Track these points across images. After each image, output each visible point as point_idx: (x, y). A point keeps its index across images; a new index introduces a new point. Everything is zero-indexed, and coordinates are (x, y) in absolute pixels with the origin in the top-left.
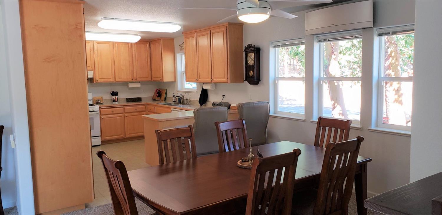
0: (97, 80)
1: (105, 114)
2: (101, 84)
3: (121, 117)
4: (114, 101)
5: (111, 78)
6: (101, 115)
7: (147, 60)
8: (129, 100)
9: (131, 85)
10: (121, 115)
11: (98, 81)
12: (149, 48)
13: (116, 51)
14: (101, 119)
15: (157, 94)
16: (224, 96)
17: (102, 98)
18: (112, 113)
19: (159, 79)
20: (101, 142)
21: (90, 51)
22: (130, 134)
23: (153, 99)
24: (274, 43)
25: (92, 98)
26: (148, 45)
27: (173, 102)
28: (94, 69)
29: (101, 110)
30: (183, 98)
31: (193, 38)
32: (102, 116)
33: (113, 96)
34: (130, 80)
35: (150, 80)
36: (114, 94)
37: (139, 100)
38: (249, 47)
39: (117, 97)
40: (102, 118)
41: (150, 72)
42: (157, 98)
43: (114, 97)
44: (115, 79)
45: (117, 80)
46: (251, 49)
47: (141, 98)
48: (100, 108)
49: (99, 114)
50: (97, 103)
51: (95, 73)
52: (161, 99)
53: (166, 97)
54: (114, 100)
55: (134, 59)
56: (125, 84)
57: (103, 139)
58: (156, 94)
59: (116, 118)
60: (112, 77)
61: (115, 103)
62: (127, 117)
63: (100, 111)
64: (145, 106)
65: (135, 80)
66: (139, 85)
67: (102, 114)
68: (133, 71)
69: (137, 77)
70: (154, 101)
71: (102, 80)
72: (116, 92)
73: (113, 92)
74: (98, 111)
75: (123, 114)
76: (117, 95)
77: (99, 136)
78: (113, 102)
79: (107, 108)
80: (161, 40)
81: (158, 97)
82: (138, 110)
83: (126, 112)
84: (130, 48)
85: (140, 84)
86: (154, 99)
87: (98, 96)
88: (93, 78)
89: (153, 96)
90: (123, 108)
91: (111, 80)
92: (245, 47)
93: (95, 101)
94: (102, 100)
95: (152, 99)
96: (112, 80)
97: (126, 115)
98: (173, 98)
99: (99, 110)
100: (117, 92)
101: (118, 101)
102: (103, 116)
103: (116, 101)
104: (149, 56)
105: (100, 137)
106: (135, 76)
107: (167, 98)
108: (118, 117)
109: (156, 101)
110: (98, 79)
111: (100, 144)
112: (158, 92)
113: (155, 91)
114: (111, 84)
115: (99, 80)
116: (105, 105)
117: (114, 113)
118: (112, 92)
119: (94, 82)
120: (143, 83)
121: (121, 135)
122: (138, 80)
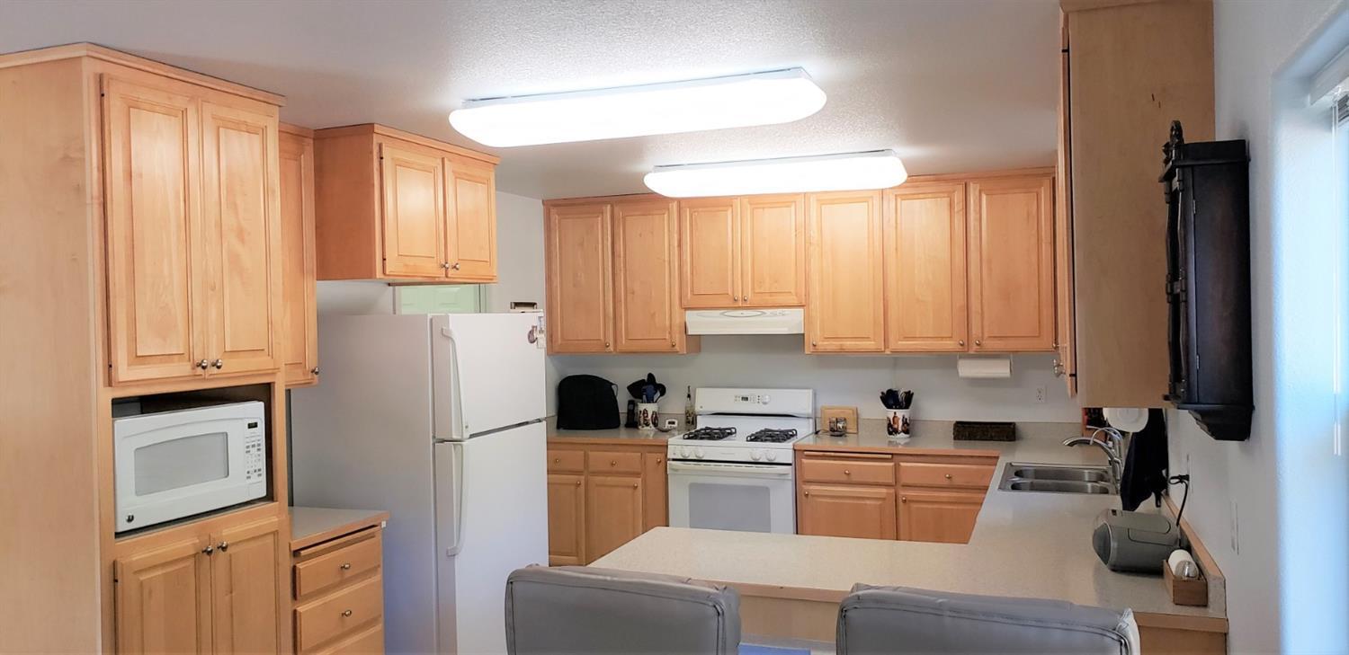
0: (817, 345)
1: (817, 478)
3: (884, 499)
4: (892, 428)
5: (870, 336)
6: (798, 478)
7: (1034, 258)
8: (965, 431)
9: (967, 369)
10: (884, 490)
11: (820, 348)
14: (798, 497)
18: (844, 478)
28: (805, 303)
32: (802, 487)
33: (886, 407)
36: (896, 399)
37: (1006, 433)
40: (805, 495)
43: (890, 413)
44: (887, 340)
45: (896, 346)
49: (791, 477)
51: (808, 320)
54: (890, 425)
56: (946, 361)
59: (861, 502)
60: (873, 334)
61: (892, 438)
62: (912, 506)
63: (796, 465)
65: (975, 347)
66: (1001, 369)
67: (804, 476)
69: (986, 335)
72: (905, 392)
73: (893, 392)
74: (787, 465)
75: (891, 491)
78: (887, 435)
82: (958, 481)
83: (905, 480)
85: (1004, 363)
88: (803, 335)
90: (892, 464)
94: (855, 421)
96: (875, 344)
97: (903, 493)
100: (910, 394)
101: (906, 432)
106: (975, 331)
108: (868, 498)
110: (816, 338)
115: (825, 345)
117: (854, 478)
119: (807, 351)
120: (1016, 359)
122: (991, 345)
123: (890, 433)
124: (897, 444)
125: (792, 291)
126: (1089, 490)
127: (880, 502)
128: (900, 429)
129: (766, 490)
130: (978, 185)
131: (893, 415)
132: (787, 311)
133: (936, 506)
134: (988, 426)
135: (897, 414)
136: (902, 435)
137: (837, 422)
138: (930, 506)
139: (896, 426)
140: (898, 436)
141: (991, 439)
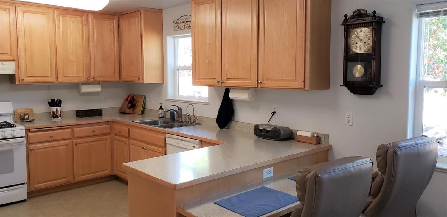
0: (23, 80)
1: (35, 141)
2: (29, 87)
3: (67, 145)
4: (55, 116)
5: (50, 76)
6: (28, 142)
7: (112, 47)
8: (80, 114)
9: (85, 89)
10: (66, 142)
12: (117, 27)
13: (59, 28)
14: (29, 151)
15: (129, 103)
16: (274, 113)
17: (32, 110)
18: (49, 139)
19: (135, 79)
20: (28, 193)
21: (10, 26)
22: (82, 175)
23: (120, 110)
24: (423, 7)
25: (13, 112)
26: (115, 22)
27: (160, 118)
28: (16, 59)
29: (29, 134)
30: (180, 112)
31: (214, 4)
32: (30, 146)
33: (51, 107)
34: (83, 79)
35: (118, 79)
36: (55, 103)
37: (97, 113)
38: (356, 15)
39: (59, 109)
40: (31, 150)
41: (117, 67)
42: (128, 111)
43: (54, 109)
44: (57, 78)
45: (60, 80)
46: (365, 20)
47: (101, 110)
48: (28, 130)
49: (25, 143)
50: (23, 119)
51: (18, 67)
52: (135, 111)
53: (144, 108)
54: (54, 114)
55: (91, 44)
56: (75, 86)
57: (32, 189)
58: (127, 104)
59: (58, 148)
60: (51, 74)
61: (55, 120)
62: (79, 146)
63: (27, 137)
64: (110, 125)
65: (92, 80)
66: (97, 89)
67: (31, 141)
68: (89, 64)
70: (123, 115)
71: (32, 80)
72: (58, 100)
73: (53, 100)
74: (22, 137)
75: (70, 141)
76: (60, 106)
77: (24, 184)
78: (53, 119)
79: (40, 130)
80: (142, 12)
81: (130, 108)
82: (96, 133)
83: (76, 135)
84: (85, 25)
85: (100, 86)
86: (121, 112)
87: (23, 107)
88: (15, 75)
89: (121, 106)
90: (70, 130)
91: (49, 80)
92: (346, 16)
93: (19, 116)
94: (33, 114)
95: (118, 111)
96: (51, 79)
97: (76, 141)
98: (160, 112)
99: (24, 135)
100: (60, 100)
102: (34, 146)
103: (57, 117)
104: (117, 40)
105: (26, 185)
106: (93, 73)
107: (145, 110)
108: (60, 146)
109: (127, 115)
110: (24, 76)
111: (25, 197)
112: (131, 101)
113: (125, 98)
114: (49, 86)
115: (26, 80)
116: (37, 124)
117: (54, 138)
118: (50, 101)
119: (17, 83)
120: (105, 84)
121: (66, 178)
122: (98, 79)
123: (54, 118)
124: (58, 122)
125: (9, 53)
126: (176, 126)
127: (65, 147)
128: (59, 116)
129: (11, 151)
130: (92, 15)
131: (56, 110)
132: (5, 63)
133: (88, 144)
134: (93, 111)
135: (58, 109)
136: (60, 117)
137: (25, 116)
138: (86, 144)
139: (57, 114)
140: (58, 118)
141: (95, 116)
